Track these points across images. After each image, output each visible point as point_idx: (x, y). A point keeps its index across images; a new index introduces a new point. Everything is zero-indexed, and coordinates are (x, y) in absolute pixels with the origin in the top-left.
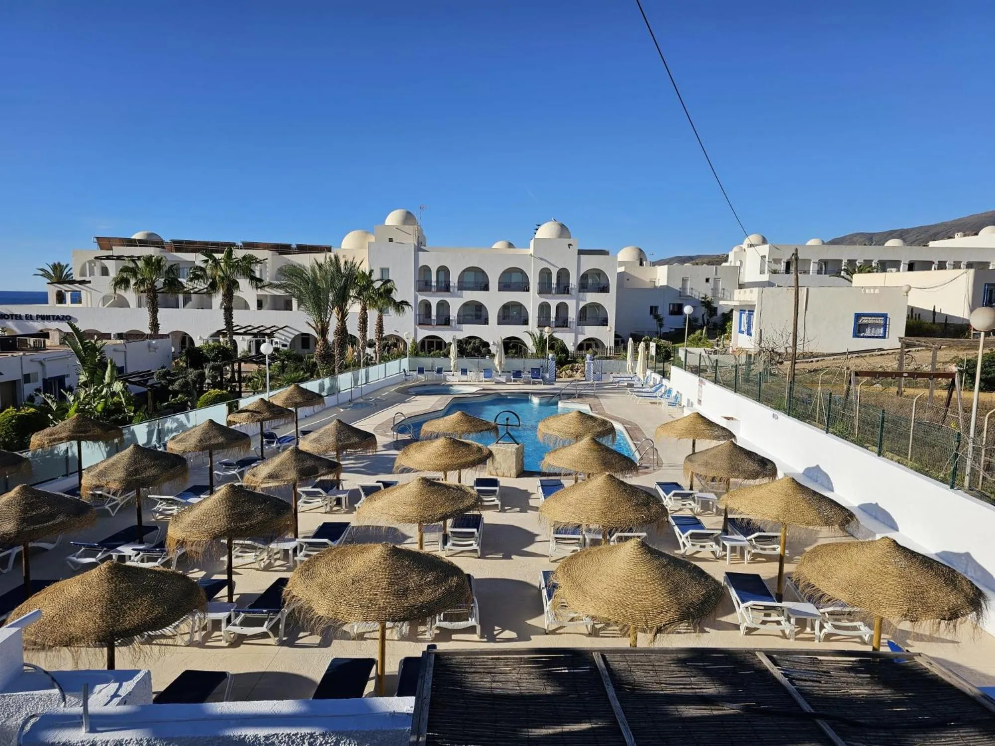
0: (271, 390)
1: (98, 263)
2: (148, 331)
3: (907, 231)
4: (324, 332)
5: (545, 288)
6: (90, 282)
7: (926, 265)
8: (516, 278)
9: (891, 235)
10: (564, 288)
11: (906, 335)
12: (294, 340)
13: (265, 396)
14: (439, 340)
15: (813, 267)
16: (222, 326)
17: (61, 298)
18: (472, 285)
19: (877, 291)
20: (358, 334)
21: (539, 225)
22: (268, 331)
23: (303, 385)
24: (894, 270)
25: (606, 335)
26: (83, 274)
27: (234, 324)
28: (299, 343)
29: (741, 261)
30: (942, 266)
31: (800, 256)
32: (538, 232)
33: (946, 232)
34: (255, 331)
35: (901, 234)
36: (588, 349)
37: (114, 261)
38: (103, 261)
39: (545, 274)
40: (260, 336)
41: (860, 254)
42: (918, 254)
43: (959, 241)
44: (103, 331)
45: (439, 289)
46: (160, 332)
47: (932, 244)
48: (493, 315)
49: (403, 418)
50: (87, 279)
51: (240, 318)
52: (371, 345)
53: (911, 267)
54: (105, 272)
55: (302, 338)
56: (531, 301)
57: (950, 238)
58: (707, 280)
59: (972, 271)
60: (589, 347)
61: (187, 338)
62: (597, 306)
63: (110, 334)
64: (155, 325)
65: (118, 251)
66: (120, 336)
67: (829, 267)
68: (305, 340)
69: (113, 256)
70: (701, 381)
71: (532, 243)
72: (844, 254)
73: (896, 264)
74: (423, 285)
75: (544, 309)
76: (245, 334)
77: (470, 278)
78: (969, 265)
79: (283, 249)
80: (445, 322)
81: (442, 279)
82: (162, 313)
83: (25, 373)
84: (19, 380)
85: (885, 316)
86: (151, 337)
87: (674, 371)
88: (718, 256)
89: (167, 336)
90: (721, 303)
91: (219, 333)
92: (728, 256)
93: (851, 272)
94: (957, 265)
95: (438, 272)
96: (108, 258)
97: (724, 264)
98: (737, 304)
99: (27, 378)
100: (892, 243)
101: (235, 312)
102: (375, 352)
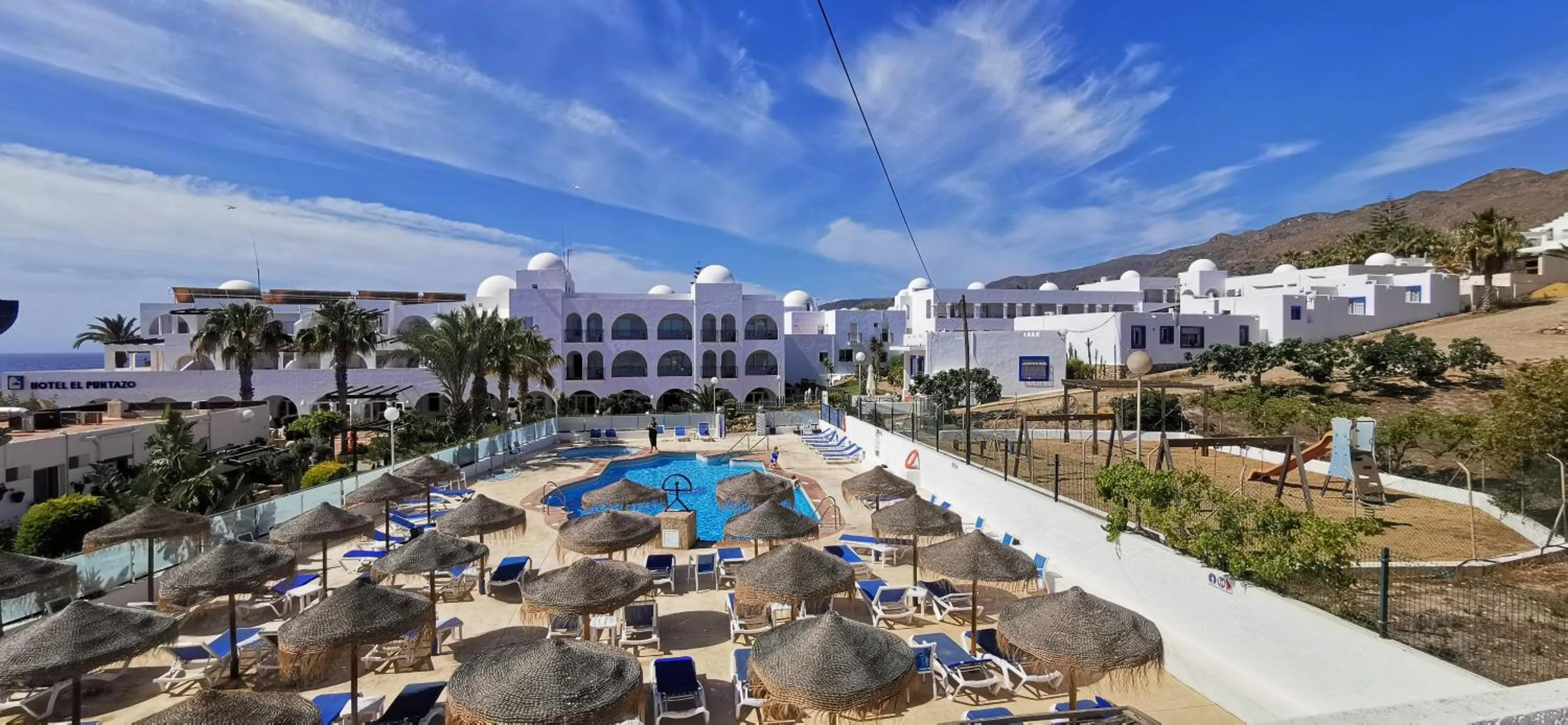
0: (397, 462)
1: (175, 316)
2: (238, 398)
3: (1058, 274)
4: (458, 394)
5: (708, 334)
6: (162, 341)
7: (1078, 309)
8: (677, 326)
9: (1043, 279)
10: (730, 336)
11: (1068, 378)
12: (419, 403)
13: (390, 470)
14: (590, 396)
15: (976, 313)
16: (332, 388)
17: (121, 360)
18: (629, 334)
19: (1038, 335)
20: (497, 394)
21: (699, 269)
22: (390, 392)
23: (434, 455)
24: (1050, 313)
25: (777, 384)
26: (154, 330)
27: (349, 385)
28: (426, 404)
29: (908, 307)
30: (1092, 309)
31: (967, 301)
32: (699, 276)
33: (1092, 275)
34: (373, 393)
35: (1052, 278)
36: (757, 400)
37: (195, 316)
38: (181, 316)
39: (709, 321)
40: (379, 400)
41: (1019, 297)
42: (1069, 298)
43: (1103, 285)
44: (179, 400)
45: (590, 339)
46: (254, 399)
47: (1082, 288)
48: (652, 367)
49: (555, 488)
50: (160, 336)
51: (354, 378)
52: (513, 404)
53: (1066, 310)
54: (183, 328)
55: (430, 399)
56: (694, 349)
57: (1095, 281)
58: (876, 325)
59: (1119, 314)
60: (758, 397)
61: (287, 405)
62: (765, 355)
63: (190, 403)
64: (247, 390)
65: (199, 304)
66: (203, 405)
67: (989, 311)
68: (433, 401)
69: (194, 310)
70: (878, 432)
71: (693, 287)
72: (1005, 297)
73: (1052, 308)
74: (573, 334)
75: (709, 357)
76: (361, 396)
77: (626, 326)
78: (1116, 309)
79: (409, 298)
80: (597, 374)
81: (593, 327)
82: (257, 376)
83: (71, 455)
84: (62, 466)
85: (1046, 359)
86: (244, 405)
87: (850, 420)
88: (883, 300)
89: (263, 402)
90: (891, 348)
91: (328, 397)
92: (893, 300)
93: (1012, 316)
94: (1105, 309)
95: (589, 320)
96: (188, 312)
97: (890, 309)
98: (908, 349)
99: (74, 462)
100: (1047, 286)
101: (349, 372)
102: (517, 412)
